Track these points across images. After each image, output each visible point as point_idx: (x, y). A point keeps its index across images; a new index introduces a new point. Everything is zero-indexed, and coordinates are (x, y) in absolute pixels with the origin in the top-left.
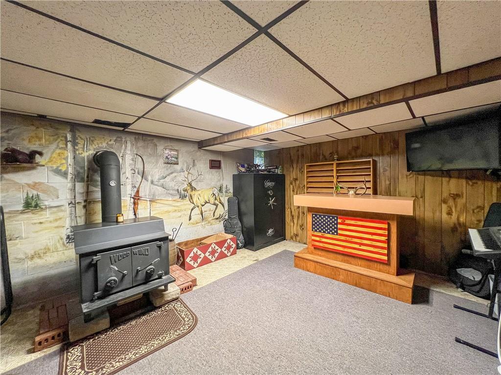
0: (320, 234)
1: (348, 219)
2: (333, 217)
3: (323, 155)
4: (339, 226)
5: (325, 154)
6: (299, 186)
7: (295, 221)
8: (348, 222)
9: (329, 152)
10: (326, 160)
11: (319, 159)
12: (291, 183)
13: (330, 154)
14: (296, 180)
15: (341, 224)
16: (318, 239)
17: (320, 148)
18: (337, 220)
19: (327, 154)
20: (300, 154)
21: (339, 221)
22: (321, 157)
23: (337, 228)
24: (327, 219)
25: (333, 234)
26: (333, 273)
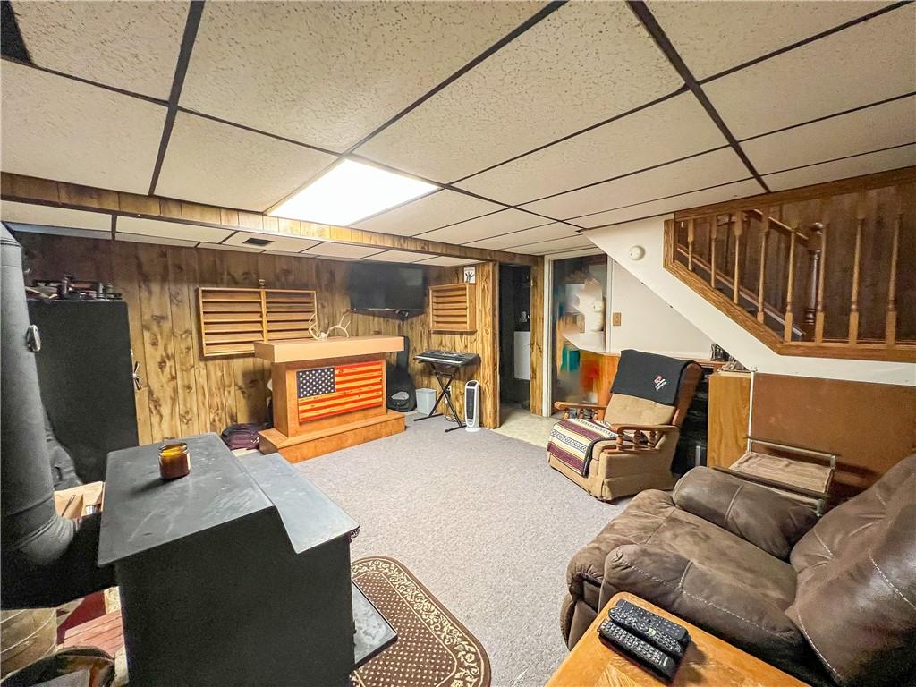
0: (312, 398)
1: (346, 368)
2: (328, 370)
3: (229, 274)
4: (337, 379)
5: (232, 273)
6: (172, 332)
7: (166, 410)
8: (345, 371)
9: (241, 272)
10: (236, 283)
11: (222, 279)
12: (145, 327)
13: (243, 274)
14: (160, 319)
15: (338, 376)
16: (308, 407)
17: (222, 261)
18: (333, 372)
19: (238, 273)
20: (170, 263)
21: (336, 372)
22: (225, 277)
23: (333, 383)
24: (320, 374)
25: (329, 392)
26: (338, 443)
